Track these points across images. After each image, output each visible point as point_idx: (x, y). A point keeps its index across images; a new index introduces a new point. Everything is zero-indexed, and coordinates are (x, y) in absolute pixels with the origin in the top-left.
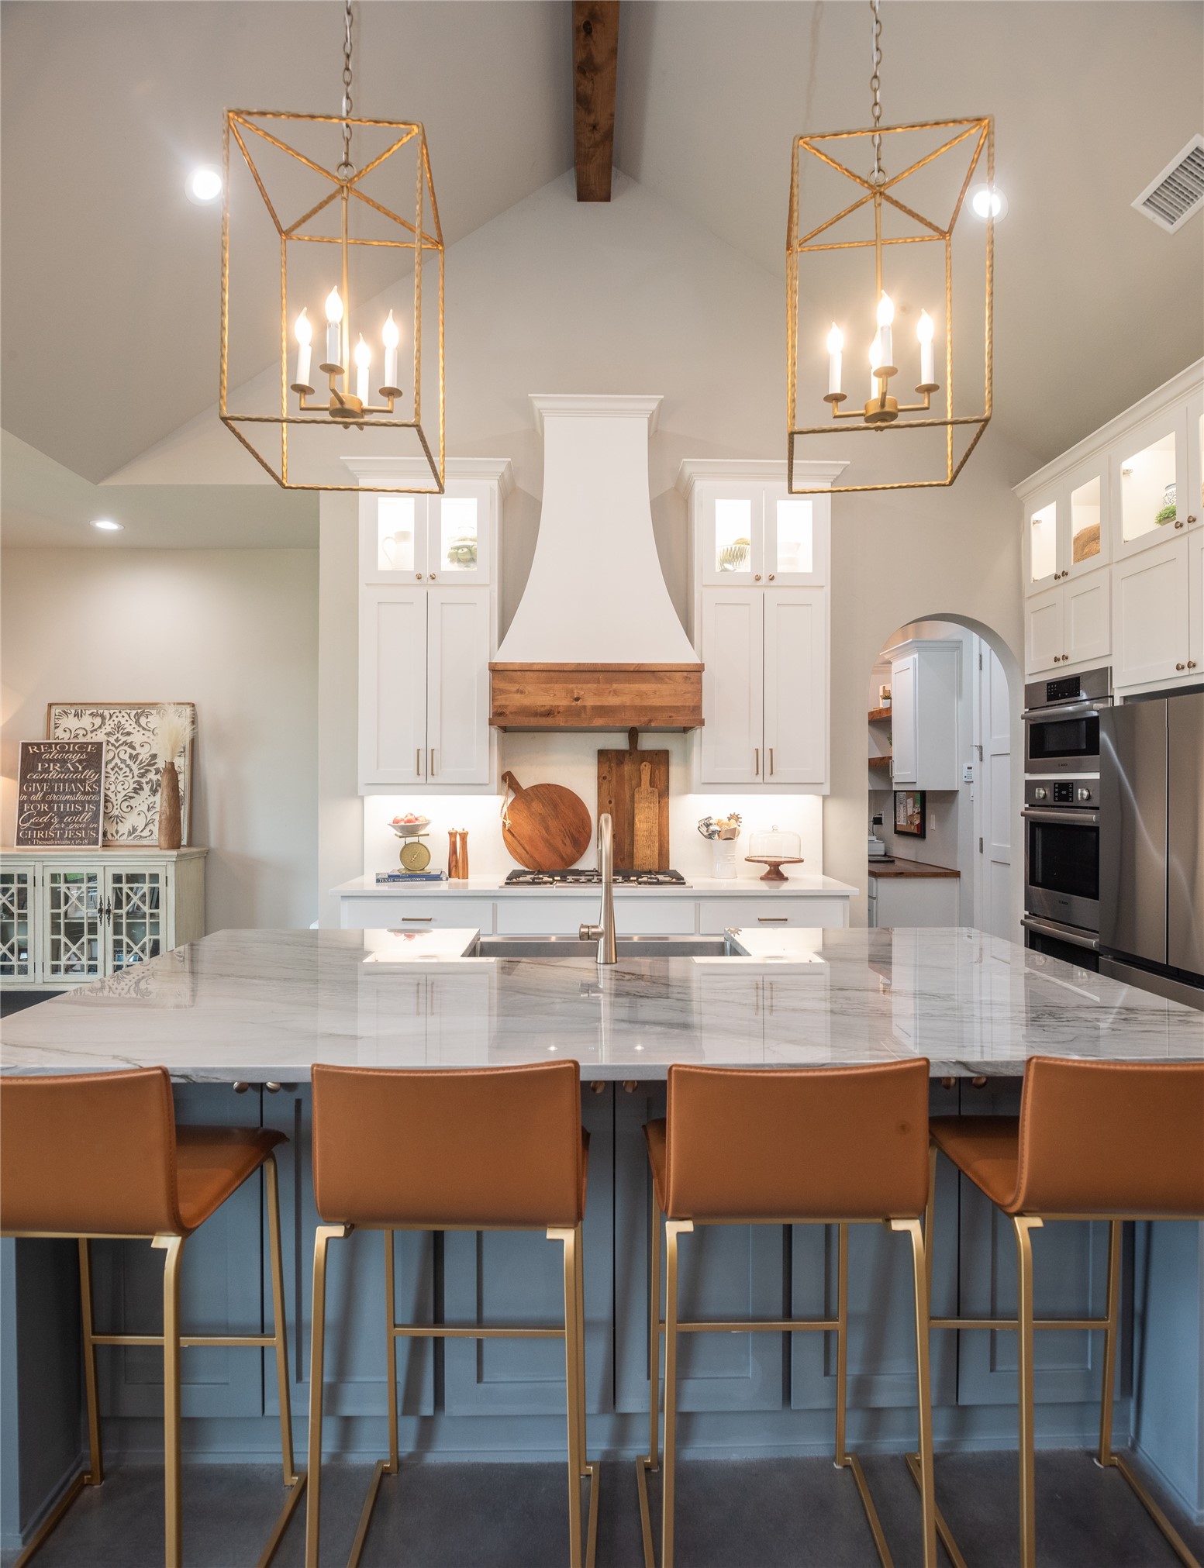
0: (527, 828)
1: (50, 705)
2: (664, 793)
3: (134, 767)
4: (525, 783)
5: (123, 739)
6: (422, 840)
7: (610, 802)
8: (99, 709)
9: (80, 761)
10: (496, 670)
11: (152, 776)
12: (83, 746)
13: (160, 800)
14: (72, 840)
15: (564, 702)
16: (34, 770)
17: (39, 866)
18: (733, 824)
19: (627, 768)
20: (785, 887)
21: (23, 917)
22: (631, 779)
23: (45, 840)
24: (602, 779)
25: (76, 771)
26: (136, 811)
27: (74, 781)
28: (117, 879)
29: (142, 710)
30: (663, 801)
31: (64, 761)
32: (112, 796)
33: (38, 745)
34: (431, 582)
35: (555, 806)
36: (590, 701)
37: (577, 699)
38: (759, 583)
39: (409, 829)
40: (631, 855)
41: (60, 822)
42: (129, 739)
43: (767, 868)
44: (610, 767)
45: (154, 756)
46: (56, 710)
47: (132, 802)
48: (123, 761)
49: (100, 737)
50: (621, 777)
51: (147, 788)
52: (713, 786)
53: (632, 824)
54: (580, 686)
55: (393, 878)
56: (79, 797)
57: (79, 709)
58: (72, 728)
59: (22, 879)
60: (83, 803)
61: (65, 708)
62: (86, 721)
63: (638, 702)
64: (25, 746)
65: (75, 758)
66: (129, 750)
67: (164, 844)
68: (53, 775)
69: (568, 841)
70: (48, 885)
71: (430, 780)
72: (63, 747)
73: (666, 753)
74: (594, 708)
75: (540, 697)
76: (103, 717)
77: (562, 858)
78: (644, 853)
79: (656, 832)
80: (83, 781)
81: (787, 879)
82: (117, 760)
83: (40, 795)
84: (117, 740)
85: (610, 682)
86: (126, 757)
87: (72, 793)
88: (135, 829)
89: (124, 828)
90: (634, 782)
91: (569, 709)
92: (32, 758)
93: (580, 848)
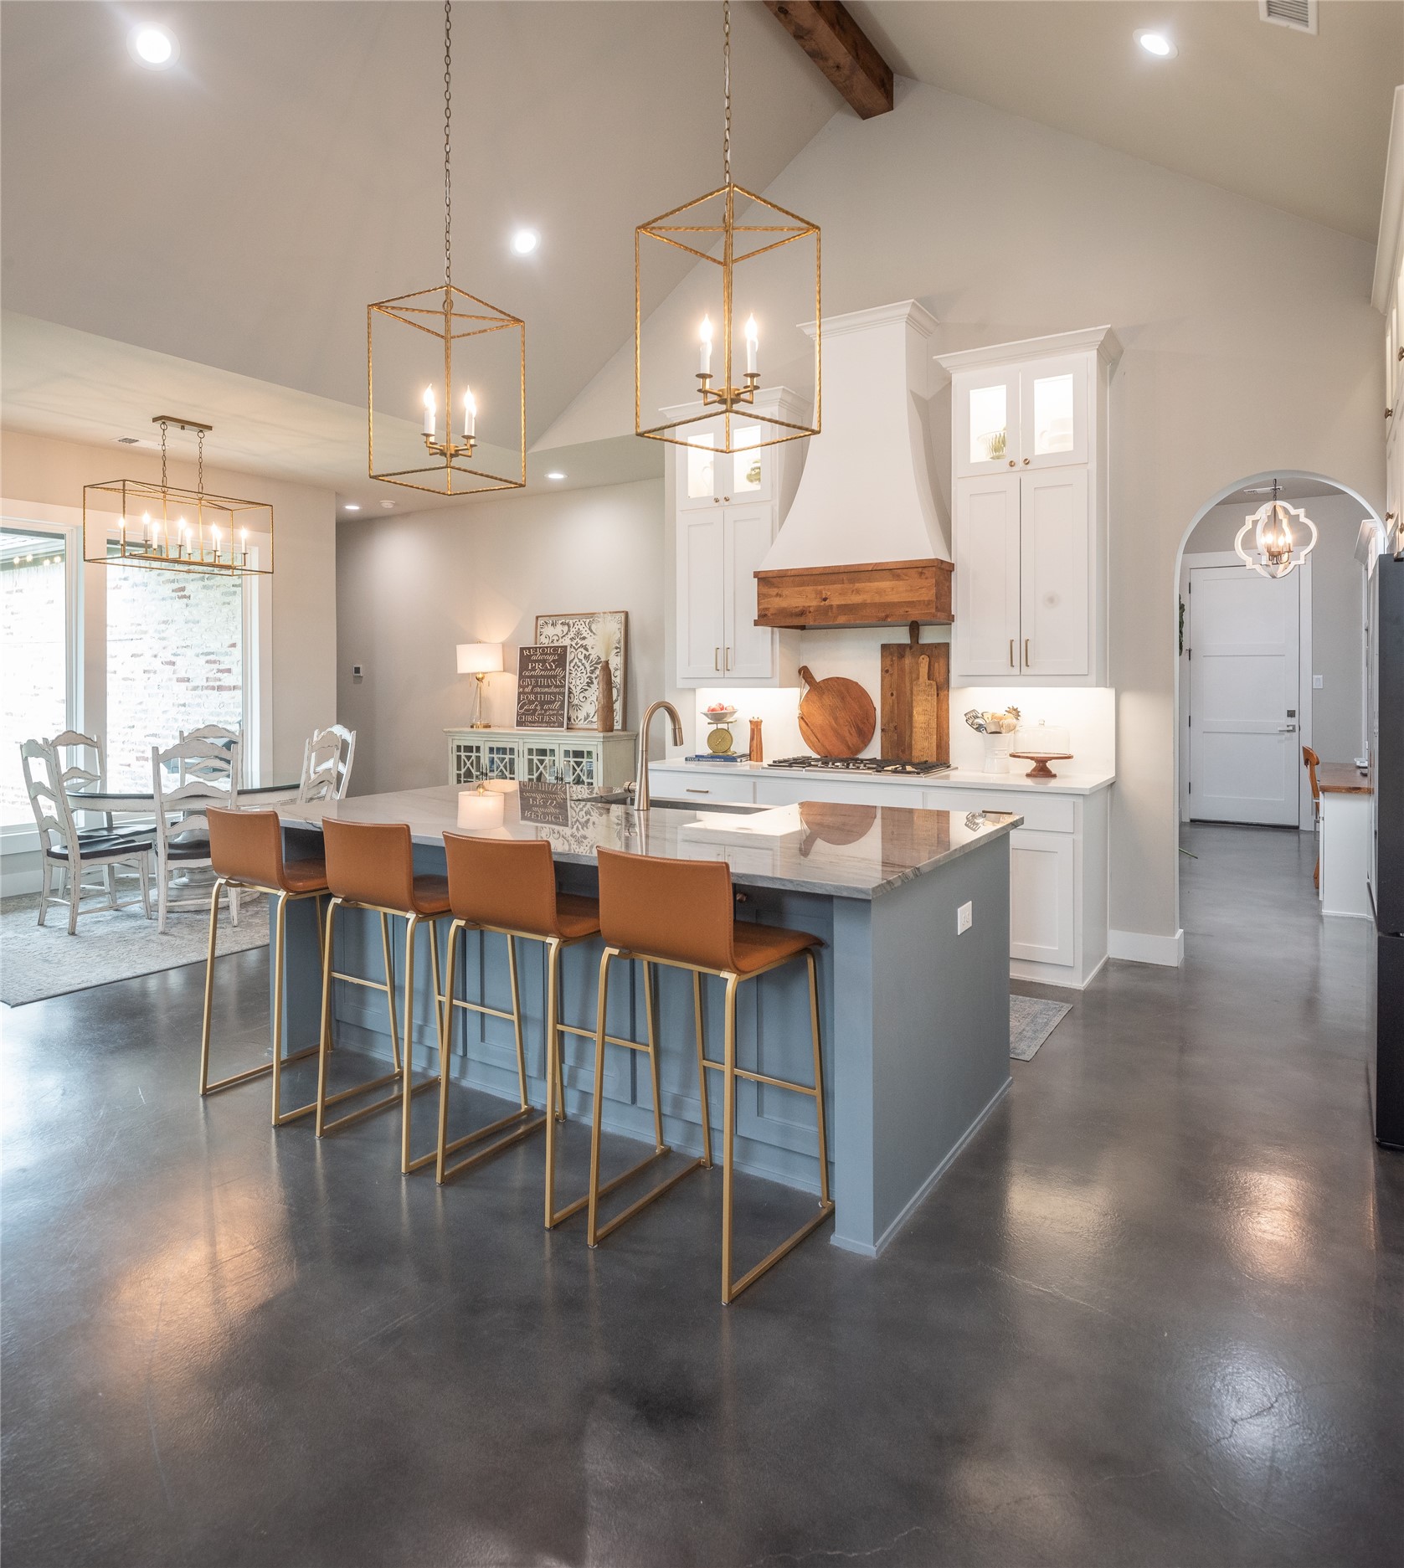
0: (819, 718)
1: (537, 618)
2: (942, 687)
3: (587, 665)
4: (819, 677)
5: (581, 642)
6: (729, 726)
7: (892, 695)
8: (567, 619)
9: (554, 661)
10: (765, 580)
12: (555, 648)
14: (549, 723)
16: (527, 668)
17: (521, 741)
18: (1010, 720)
19: (908, 661)
20: (1053, 784)
22: (911, 673)
23: (530, 723)
24: (885, 671)
25: (551, 669)
26: (589, 701)
27: (549, 677)
28: (568, 754)
29: (592, 618)
30: (942, 694)
31: (545, 661)
32: (573, 688)
33: (529, 648)
34: (727, 503)
35: (843, 698)
36: (836, 601)
37: (825, 599)
38: (1014, 469)
39: (717, 716)
40: (911, 748)
41: (542, 709)
42: (584, 642)
43: (1033, 764)
44: (892, 660)
45: (599, 656)
46: (541, 622)
47: (587, 694)
48: (580, 660)
49: (566, 642)
50: (902, 670)
51: (595, 682)
53: (911, 716)
54: (827, 587)
55: (699, 758)
56: (553, 689)
57: (554, 619)
58: (552, 635)
59: (512, 750)
60: (554, 694)
61: (546, 619)
62: (559, 629)
63: (877, 599)
64: (522, 649)
65: (551, 658)
66: (584, 652)
67: (601, 729)
68: (538, 672)
69: (854, 731)
70: (527, 756)
71: (727, 674)
72: (544, 650)
73: (947, 646)
74: (839, 606)
75: (795, 599)
76: (568, 625)
77: (849, 748)
78: (923, 746)
79: (935, 725)
80: (555, 677)
81: (1055, 776)
82: (576, 660)
83: (530, 687)
84: (577, 644)
85: (852, 581)
86: (582, 657)
87: (549, 686)
88: (588, 716)
89: (581, 715)
90: (914, 676)
91: (818, 609)
92: (527, 658)
93: (865, 738)
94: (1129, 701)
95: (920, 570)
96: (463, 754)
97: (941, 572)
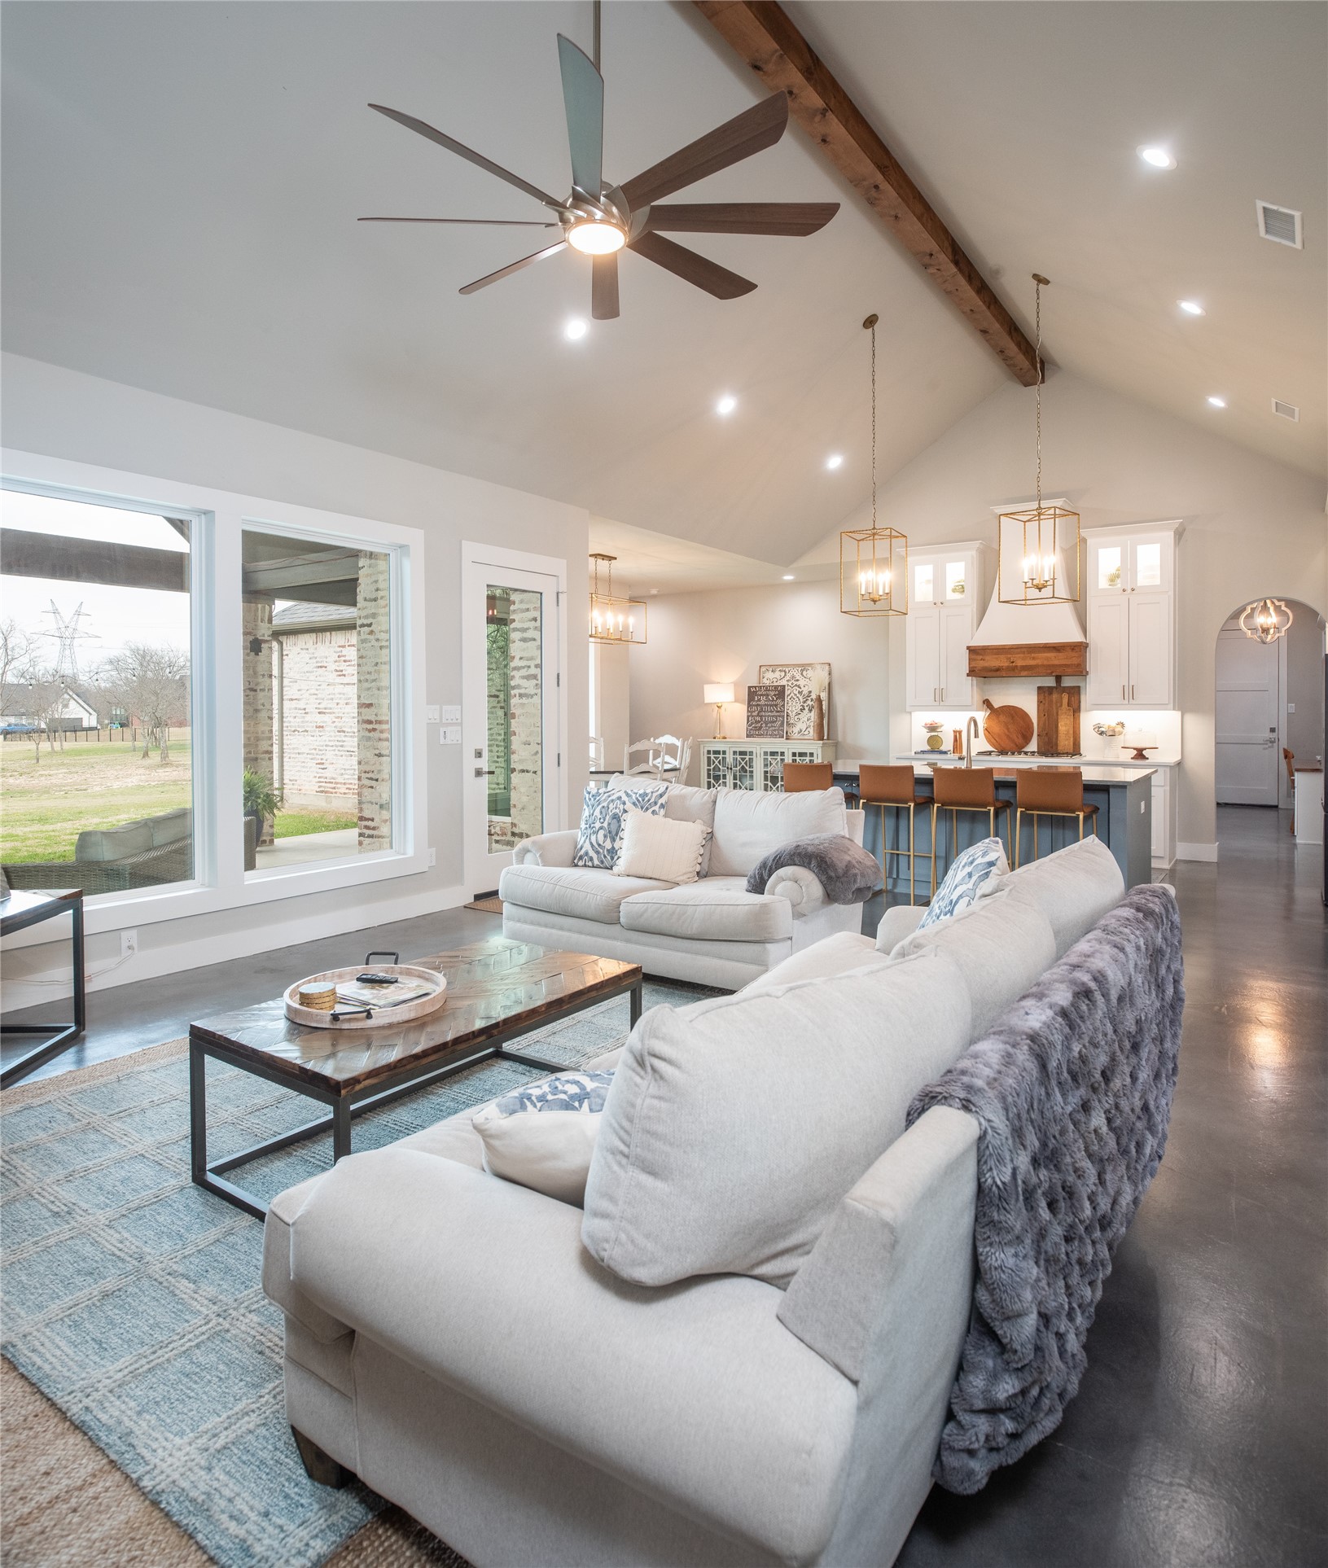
0: (996, 729)
1: (760, 666)
2: (1076, 710)
3: (801, 698)
4: (996, 705)
5: (795, 683)
6: (939, 734)
7: (1044, 715)
8: (783, 668)
9: (775, 695)
10: (973, 651)
11: (809, 702)
12: (776, 687)
13: (813, 715)
14: (772, 736)
15: (1006, 664)
16: (754, 700)
17: (758, 747)
18: (1119, 728)
19: (1055, 696)
20: (1147, 762)
21: (752, 772)
22: (1056, 703)
23: (760, 735)
24: (1040, 702)
25: (773, 700)
26: (801, 721)
27: (771, 706)
28: (794, 754)
29: (804, 667)
30: (1076, 715)
31: (768, 695)
32: (790, 713)
33: (755, 687)
34: (942, 605)
35: (1013, 717)
36: (1020, 663)
37: (1014, 662)
38: (1124, 592)
39: (932, 728)
40: (1057, 745)
41: (766, 727)
42: (798, 683)
43: (1135, 752)
44: (1044, 696)
45: (810, 692)
46: (763, 669)
47: (799, 716)
48: (795, 695)
49: (784, 682)
50: (1051, 701)
51: (807, 709)
52: (1098, 706)
53: (1057, 727)
54: (1014, 656)
55: (923, 752)
56: (775, 713)
57: (773, 668)
58: (771, 678)
59: (751, 753)
60: (776, 717)
61: (767, 667)
62: (777, 674)
63: (1046, 663)
64: (749, 687)
65: (773, 693)
66: (798, 689)
67: (816, 738)
68: (762, 702)
69: (1020, 736)
70: (763, 757)
71: (942, 703)
72: (767, 688)
73: (1079, 687)
74: (1021, 666)
75: (992, 662)
76: (785, 672)
77: (1016, 745)
78: (1064, 742)
79: (1071, 732)
80: (776, 705)
81: (1148, 758)
82: (792, 694)
83: (756, 713)
84: (792, 684)
85: (1031, 653)
86: (797, 692)
87: (771, 712)
88: (801, 731)
89: (796, 730)
90: (1058, 705)
91: (1008, 667)
92: (753, 694)
93: (1027, 739)
94: (1189, 718)
96: (712, 756)
97: (1080, 649)
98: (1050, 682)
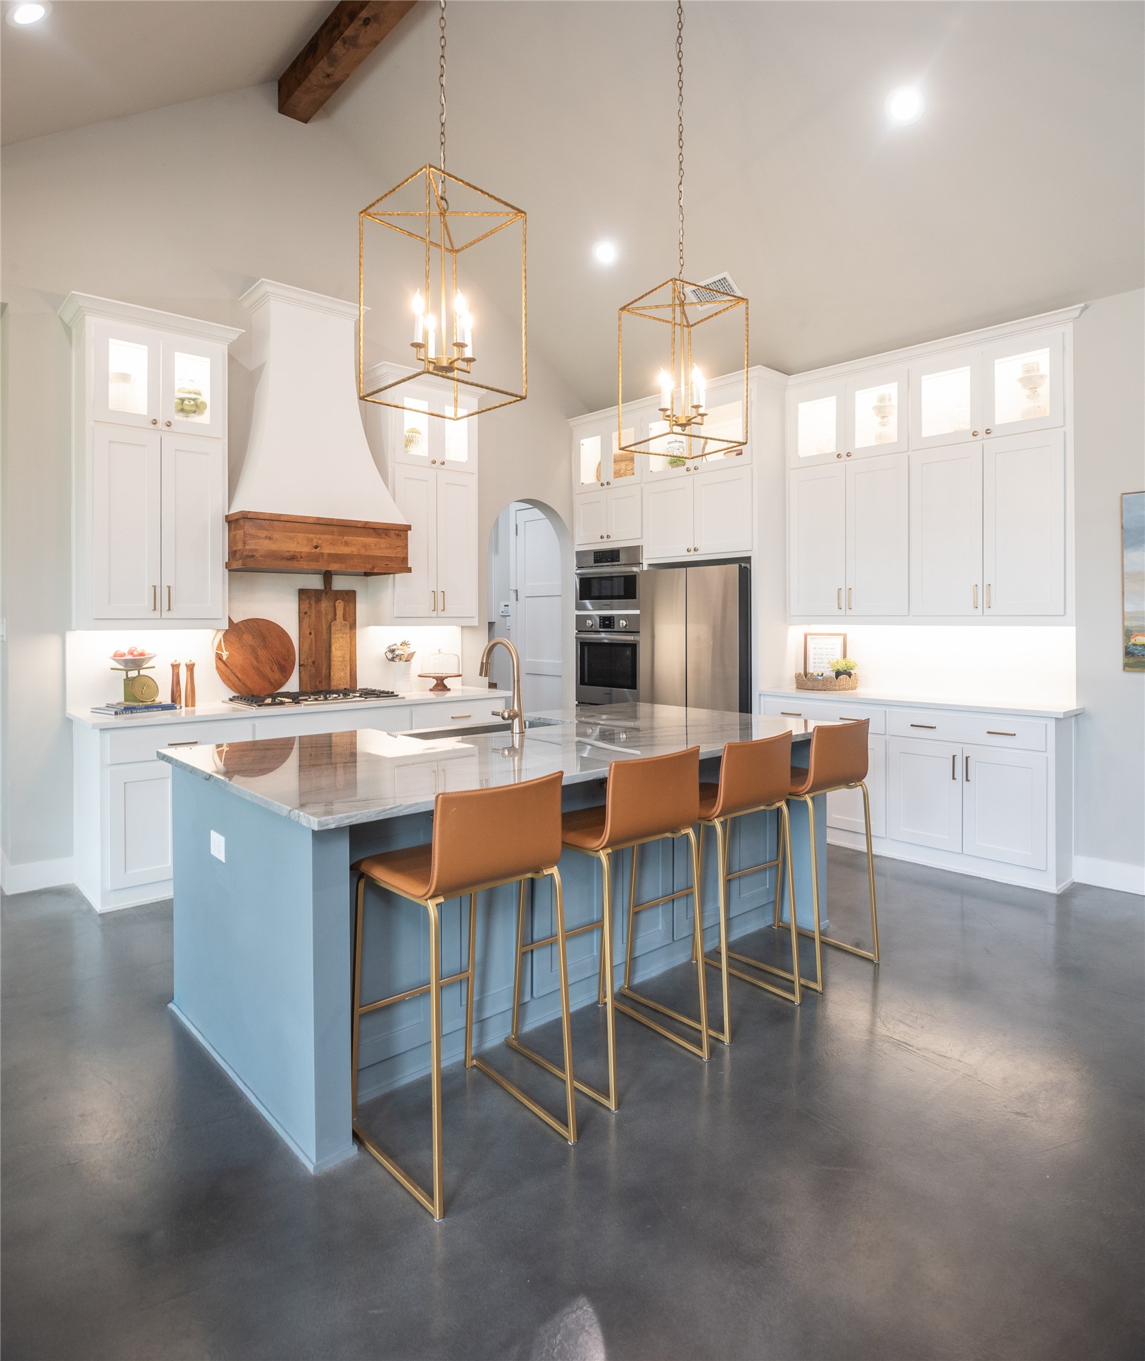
0: (239, 658)
2: (353, 626)
4: (239, 618)
6: (147, 674)
7: (310, 634)
15: (306, 549)
19: (325, 605)
20: (448, 694)
22: (327, 614)
24: (302, 615)
30: (352, 632)
35: (264, 638)
36: (327, 550)
37: (316, 547)
38: (434, 466)
39: (135, 662)
40: (328, 677)
43: (435, 682)
44: (310, 604)
50: (319, 612)
52: (402, 620)
53: (329, 652)
54: (318, 536)
63: (363, 552)
69: (275, 668)
73: (354, 592)
74: (329, 555)
75: (286, 544)
77: (270, 683)
78: (339, 677)
79: (347, 658)
81: (449, 690)
85: (341, 534)
90: (330, 617)
93: (286, 673)
95: (397, 532)
98: (315, 582)
